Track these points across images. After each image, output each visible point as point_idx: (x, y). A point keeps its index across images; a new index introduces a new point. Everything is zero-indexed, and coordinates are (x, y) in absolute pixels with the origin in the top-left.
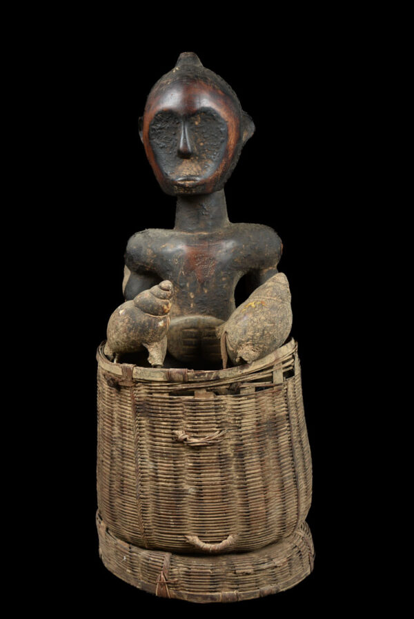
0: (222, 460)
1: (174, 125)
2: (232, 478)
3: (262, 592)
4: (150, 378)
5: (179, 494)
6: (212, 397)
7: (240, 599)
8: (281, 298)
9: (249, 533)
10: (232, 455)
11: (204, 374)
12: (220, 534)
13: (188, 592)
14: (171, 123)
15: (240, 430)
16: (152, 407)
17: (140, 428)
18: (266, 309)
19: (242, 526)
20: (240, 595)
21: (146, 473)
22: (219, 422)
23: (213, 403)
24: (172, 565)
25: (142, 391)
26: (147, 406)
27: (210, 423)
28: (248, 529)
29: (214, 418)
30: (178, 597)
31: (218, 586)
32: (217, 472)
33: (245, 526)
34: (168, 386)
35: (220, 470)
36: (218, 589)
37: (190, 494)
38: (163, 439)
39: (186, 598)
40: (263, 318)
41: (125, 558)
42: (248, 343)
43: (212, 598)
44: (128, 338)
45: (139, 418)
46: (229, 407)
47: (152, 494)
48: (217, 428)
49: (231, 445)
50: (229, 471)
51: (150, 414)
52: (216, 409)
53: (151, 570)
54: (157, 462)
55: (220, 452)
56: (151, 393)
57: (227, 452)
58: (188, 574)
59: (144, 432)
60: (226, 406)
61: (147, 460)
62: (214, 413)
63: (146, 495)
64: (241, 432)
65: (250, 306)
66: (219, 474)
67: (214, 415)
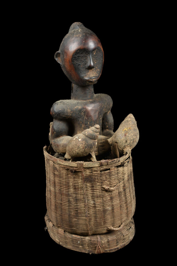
0: (119, 194)
1: (85, 55)
2: (123, 200)
4: (92, 166)
5: (105, 211)
6: (116, 169)
7: (126, 245)
10: (122, 191)
11: (115, 161)
13: (109, 249)
14: (84, 54)
16: (92, 178)
17: (86, 187)
18: (132, 131)
21: (90, 206)
23: (116, 171)
24: (101, 240)
25: (88, 172)
26: (90, 178)
27: (116, 180)
29: (117, 177)
30: (105, 252)
31: (118, 243)
32: (118, 199)
33: (127, 217)
34: (100, 168)
37: (109, 210)
38: (98, 190)
39: (108, 252)
40: (132, 135)
41: (79, 242)
42: (128, 146)
43: (117, 248)
44: (84, 151)
45: (86, 183)
46: (121, 172)
47: (93, 214)
48: (118, 181)
49: (122, 187)
50: (122, 197)
51: (91, 181)
52: (117, 174)
53: (92, 244)
54: (95, 200)
55: (119, 191)
56: (92, 172)
58: (108, 242)
59: (88, 189)
61: (90, 200)
63: (91, 215)
64: (124, 181)
65: (125, 130)
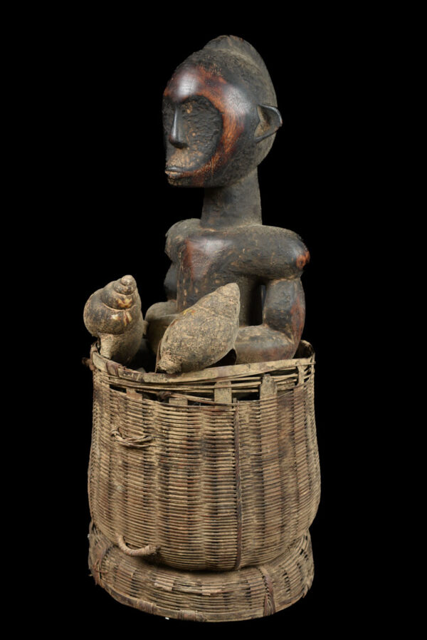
0: (146, 467)
2: (154, 488)
3: (181, 615)
6: (140, 399)
8: (214, 311)
9: (169, 549)
10: (156, 464)
11: (130, 373)
12: (140, 541)
13: (113, 588)
15: (167, 441)
17: (96, 414)
19: (161, 540)
20: (156, 609)
21: (96, 459)
22: (145, 426)
23: (141, 405)
24: (107, 556)
27: (137, 425)
28: (167, 545)
29: (141, 421)
31: (137, 592)
32: (140, 477)
33: (164, 541)
35: (143, 476)
36: (137, 595)
37: (118, 492)
43: (129, 601)
46: (157, 414)
47: (97, 481)
48: (144, 432)
49: (157, 454)
50: (153, 480)
52: (143, 412)
55: (145, 458)
57: (151, 460)
58: (114, 570)
59: (97, 418)
60: (153, 412)
61: (97, 447)
62: (141, 416)
63: (94, 480)
64: (168, 443)
66: (142, 479)
67: (141, 419)
